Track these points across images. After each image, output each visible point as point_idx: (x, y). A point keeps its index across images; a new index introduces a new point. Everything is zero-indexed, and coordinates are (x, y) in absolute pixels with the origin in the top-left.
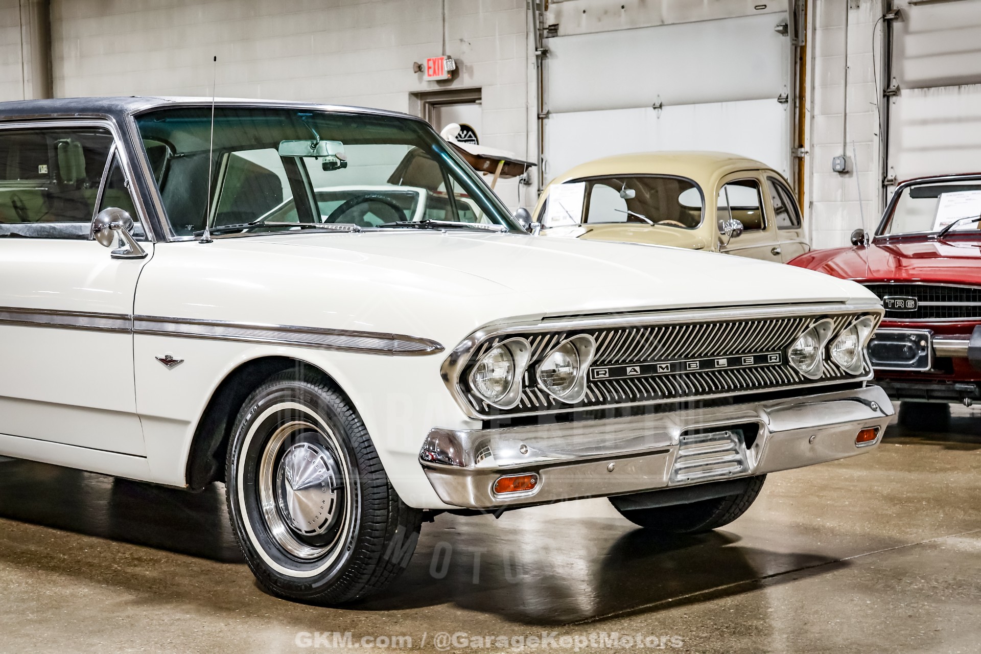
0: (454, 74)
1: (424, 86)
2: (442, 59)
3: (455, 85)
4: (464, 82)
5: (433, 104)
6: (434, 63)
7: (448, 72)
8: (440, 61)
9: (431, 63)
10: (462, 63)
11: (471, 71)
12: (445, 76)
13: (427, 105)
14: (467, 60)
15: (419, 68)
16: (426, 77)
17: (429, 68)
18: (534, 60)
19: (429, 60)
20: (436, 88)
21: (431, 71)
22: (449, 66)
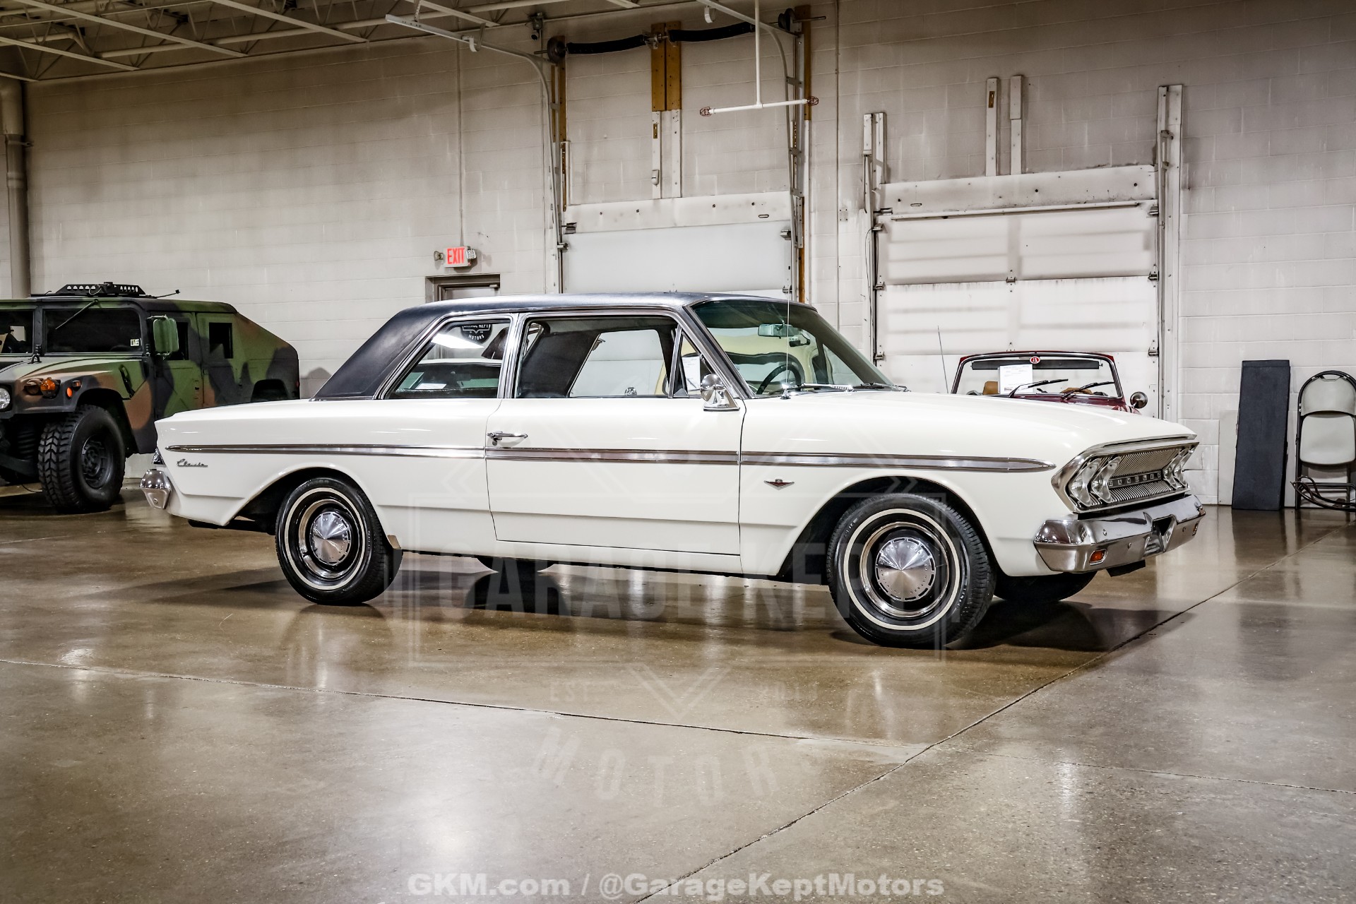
0: (473, 262)
1: (441, 272)
2: (463, 249)
3: (473, 272)
4: (483, 269)
5: (445, 287)
6: (455, 252)
7: (469, 260)
8: (461, 251)
9: (451, 253)
10: (480, 253)
11: (489, 259)
12: (466, 264)
13: (440, 288)
14: (484, 250)
15: (439, 257)
16: (446, 264)
17: (449, 256)
18: (555, 252)
19: (449, 250)
20: (454, 273)
21: (451, 259)
22: (469, 255)
